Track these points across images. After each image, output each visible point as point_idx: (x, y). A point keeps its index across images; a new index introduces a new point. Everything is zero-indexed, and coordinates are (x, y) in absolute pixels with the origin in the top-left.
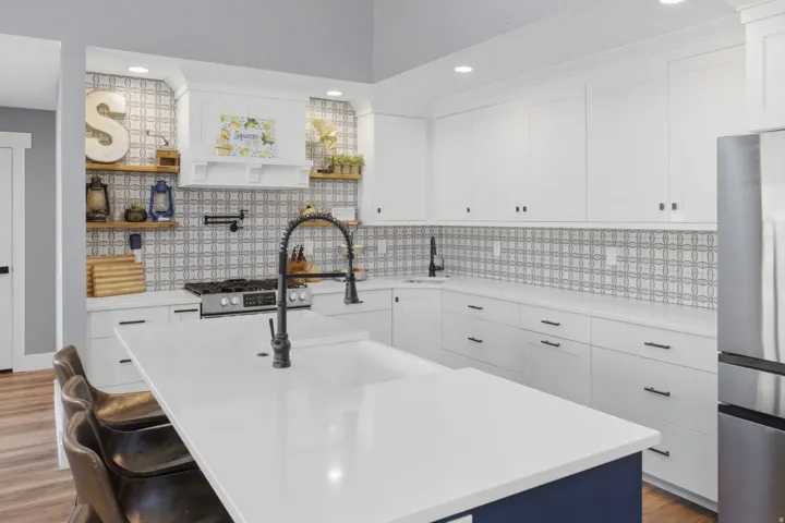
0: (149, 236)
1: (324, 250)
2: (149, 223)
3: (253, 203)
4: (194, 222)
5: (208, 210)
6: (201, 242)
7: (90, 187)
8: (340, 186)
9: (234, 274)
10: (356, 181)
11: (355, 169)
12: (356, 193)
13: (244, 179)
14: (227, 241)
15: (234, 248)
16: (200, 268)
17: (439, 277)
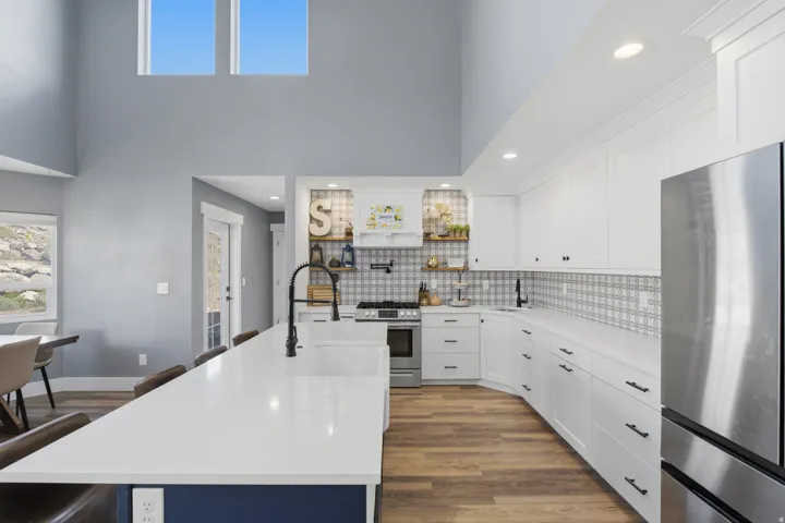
0: (343, 275)
1: (444, 286)
2: (341, 269)
3: (400, 256)
4: (367, 267)
5: (373, 261)
6: (370, 279)
7: (312, 250)
8: (455, 245)
9: (388, 298)
10: (467, 241)
11: (464, 233)
12: (467, 249)
13: (383, 242)
14: (384, 279)
15: (389, 282)
16: (370, 293)
17: (524, 308)
